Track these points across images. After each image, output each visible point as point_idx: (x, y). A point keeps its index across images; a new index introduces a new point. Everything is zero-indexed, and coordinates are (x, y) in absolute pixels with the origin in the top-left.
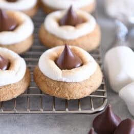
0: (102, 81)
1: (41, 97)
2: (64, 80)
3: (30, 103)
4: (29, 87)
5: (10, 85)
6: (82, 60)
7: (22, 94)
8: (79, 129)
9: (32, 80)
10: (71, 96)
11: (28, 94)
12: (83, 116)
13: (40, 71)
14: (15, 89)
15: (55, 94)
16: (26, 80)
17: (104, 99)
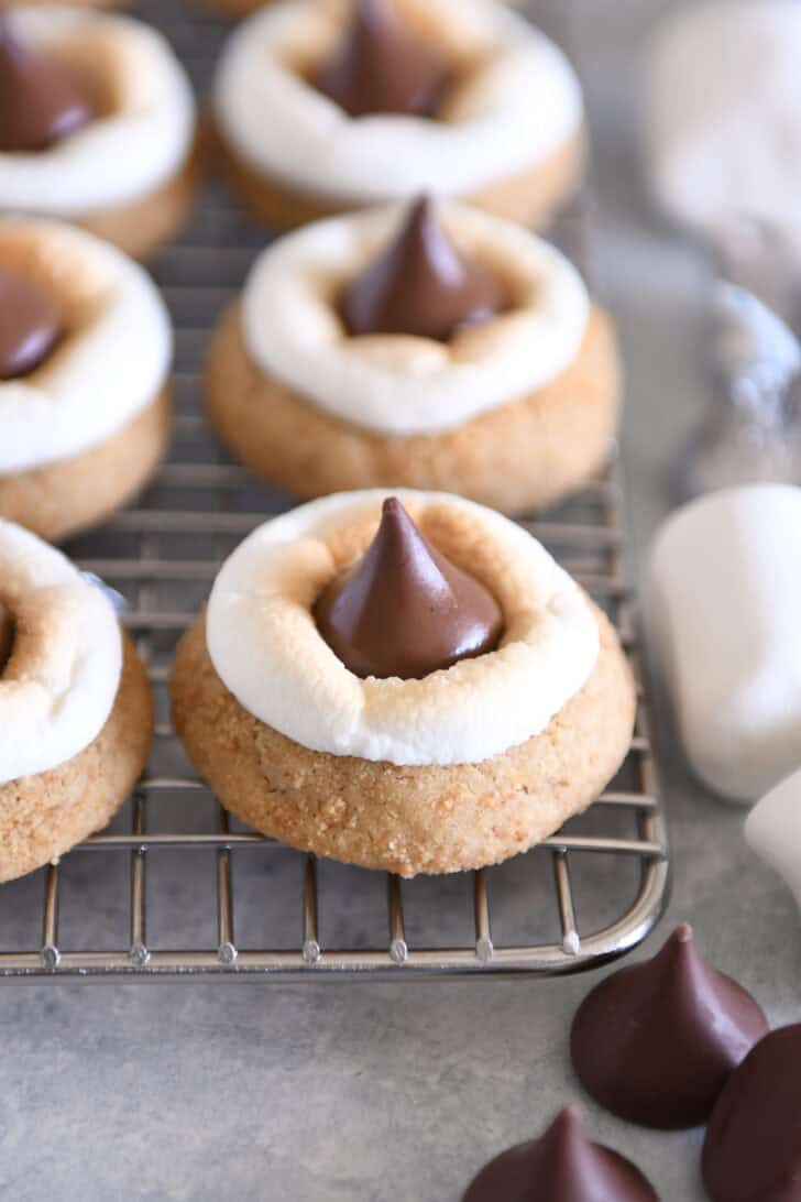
0: (636, 733)
1: (221, 850)
2: (376, 750)
3: (153, 881)
4: (143, 776)
5: (16, 782)
6: (499, 599)
7: (94, 835)
8: (481, 1072)
9: (164, 729)
10: (427, 856)
11: (134, 832)
12: (505, 984)
13: (212, 673)
14: (52, 811)
15: (315, 836)
16: (121, 739)
17: (648, 860)
